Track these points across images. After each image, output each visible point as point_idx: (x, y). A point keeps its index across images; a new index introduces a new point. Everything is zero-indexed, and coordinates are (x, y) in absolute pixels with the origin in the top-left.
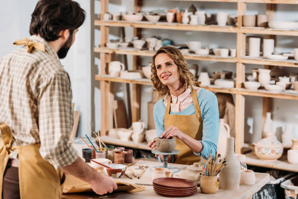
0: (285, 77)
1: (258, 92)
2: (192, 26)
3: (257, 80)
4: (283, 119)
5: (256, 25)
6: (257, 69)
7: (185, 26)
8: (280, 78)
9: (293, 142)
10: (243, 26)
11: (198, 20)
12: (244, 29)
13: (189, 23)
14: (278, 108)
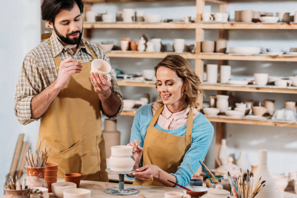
0: (242, 103)
1: (219, 118)
2: (148, 53)
3: (215, 106)
4: (236, 146)
5: (215, 51)
6: (215, 96)
7: (142, 53)
8: (237, 104)
9: (253, 167)
10: (202, 51)
11: (154, 47)
12: (202, 54)
13: (145, 50)
14: (231, 135)
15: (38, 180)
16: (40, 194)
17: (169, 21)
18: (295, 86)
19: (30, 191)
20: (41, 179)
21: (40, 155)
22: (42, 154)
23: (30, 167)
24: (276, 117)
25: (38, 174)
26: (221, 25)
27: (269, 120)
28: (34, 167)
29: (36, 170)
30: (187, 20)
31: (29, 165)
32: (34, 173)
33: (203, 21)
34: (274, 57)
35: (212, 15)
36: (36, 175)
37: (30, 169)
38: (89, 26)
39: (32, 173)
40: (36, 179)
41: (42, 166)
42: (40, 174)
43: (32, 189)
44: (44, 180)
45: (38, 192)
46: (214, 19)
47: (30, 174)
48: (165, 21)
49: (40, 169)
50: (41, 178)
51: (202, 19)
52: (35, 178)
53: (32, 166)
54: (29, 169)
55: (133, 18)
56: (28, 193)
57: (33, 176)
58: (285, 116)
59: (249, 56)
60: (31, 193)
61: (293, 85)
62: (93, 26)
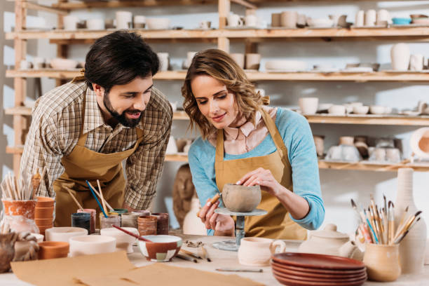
5: (245, 67)
15: (24, 222)
16: (32, 242)
17: (179, 29)
18: (357, 113)
19: (15, 237)
20: (29, 220)
21: (29, 180)
22: (33, 178)
23: (10, 200)
24: (330, 157)
25: (25, 211)
26: (254, 31)
27: (322, 160)
28: (17, 200)
29: (20, 204)
30: (205, 27)
31: (8, 196)
32: (17, 210)
33: (228, 27)
34: (328, 74)
35: (242, 19)
36: (21, 213)
37: (10, 204)
38: (68, 36)
39: (13, 210)
40: (22, 220)
41: (31, 198)
42: (28, 212)
43: (19, 234)
44: (35, 223)
45: (29, 237)
46: (244, 23)
47: (11, 213)
48: (173, 29)
49: (27, 203)
50: (30, 218)
51: (227, 24)
52: (19, 218)
53: (14, 199)
54: (8, 204)
55: (129, 24)
56: (12, 239)
57: (16, 214)
58: (343, 155)
59: (293, 73)
60: (17, 240)
61: (355, 111)
62: (73, 35)
